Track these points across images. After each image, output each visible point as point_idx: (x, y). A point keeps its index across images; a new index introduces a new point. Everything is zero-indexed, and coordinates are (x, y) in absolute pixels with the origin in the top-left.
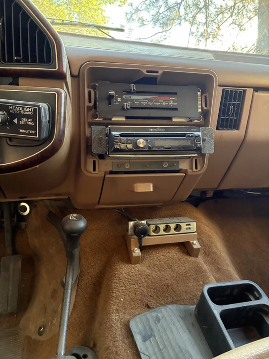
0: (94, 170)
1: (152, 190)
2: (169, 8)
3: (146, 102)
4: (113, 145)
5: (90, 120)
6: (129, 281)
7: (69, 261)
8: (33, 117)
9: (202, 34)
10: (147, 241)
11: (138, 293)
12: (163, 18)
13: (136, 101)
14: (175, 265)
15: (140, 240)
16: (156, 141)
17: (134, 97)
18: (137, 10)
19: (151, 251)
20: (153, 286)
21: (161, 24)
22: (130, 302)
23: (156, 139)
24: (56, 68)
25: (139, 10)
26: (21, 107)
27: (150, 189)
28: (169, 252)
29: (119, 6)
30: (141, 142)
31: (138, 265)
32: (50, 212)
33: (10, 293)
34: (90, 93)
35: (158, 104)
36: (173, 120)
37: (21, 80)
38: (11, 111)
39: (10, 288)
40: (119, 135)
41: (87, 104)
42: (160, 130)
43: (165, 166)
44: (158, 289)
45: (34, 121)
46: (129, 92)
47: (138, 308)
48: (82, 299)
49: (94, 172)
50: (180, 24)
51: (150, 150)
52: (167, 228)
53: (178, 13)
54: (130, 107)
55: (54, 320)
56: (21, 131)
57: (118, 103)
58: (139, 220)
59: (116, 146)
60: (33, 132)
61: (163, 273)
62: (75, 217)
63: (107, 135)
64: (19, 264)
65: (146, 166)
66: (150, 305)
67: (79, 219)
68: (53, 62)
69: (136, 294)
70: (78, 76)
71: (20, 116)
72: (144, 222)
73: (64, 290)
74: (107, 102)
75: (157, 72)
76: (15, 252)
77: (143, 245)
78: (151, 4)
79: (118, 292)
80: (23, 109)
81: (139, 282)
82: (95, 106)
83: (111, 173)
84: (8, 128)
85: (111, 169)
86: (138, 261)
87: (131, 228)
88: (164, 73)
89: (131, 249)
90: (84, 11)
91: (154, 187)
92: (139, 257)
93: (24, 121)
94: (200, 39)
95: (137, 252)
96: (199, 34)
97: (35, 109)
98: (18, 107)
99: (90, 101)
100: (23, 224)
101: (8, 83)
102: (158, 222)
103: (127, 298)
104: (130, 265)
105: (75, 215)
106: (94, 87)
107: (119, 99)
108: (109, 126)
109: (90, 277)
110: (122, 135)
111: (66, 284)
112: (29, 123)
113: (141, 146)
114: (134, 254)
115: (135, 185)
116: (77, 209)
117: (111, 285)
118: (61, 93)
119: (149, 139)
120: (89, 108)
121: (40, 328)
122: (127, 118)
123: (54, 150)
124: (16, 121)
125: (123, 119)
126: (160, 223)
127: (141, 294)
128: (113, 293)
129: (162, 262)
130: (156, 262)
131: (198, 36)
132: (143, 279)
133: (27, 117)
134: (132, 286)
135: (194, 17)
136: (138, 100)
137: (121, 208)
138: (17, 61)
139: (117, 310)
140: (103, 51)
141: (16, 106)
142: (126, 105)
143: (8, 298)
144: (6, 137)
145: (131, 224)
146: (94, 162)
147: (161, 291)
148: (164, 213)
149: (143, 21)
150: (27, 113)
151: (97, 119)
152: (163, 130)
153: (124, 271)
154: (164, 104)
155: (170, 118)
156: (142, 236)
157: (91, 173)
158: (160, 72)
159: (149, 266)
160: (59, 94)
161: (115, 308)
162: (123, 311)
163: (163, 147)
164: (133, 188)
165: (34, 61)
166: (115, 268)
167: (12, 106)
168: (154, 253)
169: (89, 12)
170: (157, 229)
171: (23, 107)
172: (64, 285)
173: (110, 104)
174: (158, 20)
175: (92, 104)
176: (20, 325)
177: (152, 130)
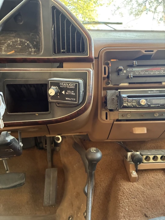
0: (107, 119)
1: (146, 132)
2: (139, 5)
3: (144, 72)
4: (123, 103)
5: (105, 86)
6: (130, 196)
7: (90, 178)
8: (74, 90)
9: (161, 18)
10: (141, 166)
11: (138, 205)
12: (136, 11)
13: (136, 72)
14: (162, 185)
15: (136, 166)
16: (153, 100)
17: (134, 69)
18: (118, 8)
19: (143, 173)
20: (148, 201)
21: (134, 15)
22: (133, 211)
23: (154, 99)
24: (88, 55)
25: (120, 8)
26: (67, 83)
27: (145, 131)
28: (157, 175)
29: (107, 6)
30: (143, 102)
31: (135, 183)
32: (75, 142)
33: (51, 193)
34: (105, 68)
35: (152, 73)
36: (163, 84)
37: (65, 64)
38: (61, 86)
39: (51, 189)
40: (127, 97)
41: (103, 76)
42: (156, 92)
43: (156, 116)
44: (152, 203)
45: (75, 92)
46: (132, 66)
47: (139, 217)
48: (97, 203)
49: (106, 120)
50: (147, 14)
51: (149, 107)
52: (155, 158)
53: (145, 7)
54: (133, 77)
55: (79, 214)
56: (67, 99)
57: (124, 74)
58: (135, 151)
59: (124, 105)
60: (75, 99)
61: (154, 190)
62: (95, 150)
63: (117, 96)
64: (56, 174)
65: (142, 116)
66: (147, 215)
67: (97, 152)
68: (86, 51)
69: (136, 206)
70: (98, 58)
71: (66, 89)
72: (138, 153)
73: (87, 198)
74: (116, 73)
75: (152, 51)
76: (53, 166)
77: (138, 169)
78: (127, 3)
79: (123, 203)
80: (68, 85)
81: (138, 197)
82: (108, 77)
83: (118, 120)
84: (59, 97)
85: (118, 118)
86: (135, 180)
87: (130, 157)
88: (158, 51)
89: (130, 172)
90: (86, 12)
91: (147, 130)
92: (136, 177)
93: (69, 92)
94: (160, 22)
95: (134, 174)
96: (159, 19)
97: (76, 85)
98: (65, 83)
99: (105, 74)
100: (58, 148)
101: (57, 67)
102: (148, 153)
103: (131, 208)
104: (129, 183)
105: (94, 149)
106: (108, 64)
107: (125, 71)
108: (119, 90)
109: (102, 188)
110: (129, 97)
111: (88, 194)
112: (72, 94)
113: (143, 104)
114: (133, 176)
115: (134, 129)
116: (91, 141)
117: (118, 197)
118: (90, 71)
119: (148, 99)
120: (104, 78)
121: (70, 218)
122: (129, 83)
123: (85, 109)
124: (63, 92)
125: (126, 84)
126: (150, 154)
127: (140, 206)
128: (120, 203)
129: (153, 182)
130: (148, 182)
131: (159, 20)
132: (140, 195)
133: (71, 89)
134: (133, 199)
135: (155, 9)
136: (138, 72)
137: (120, 142)
138: (63, 52)
139: (124, 216)
140: (114, 40)
141: (64, 83)
142: (131, 75)
143: (50, 195)
144: (56, 103)
145: (129, 154)
146: (106, 113)
147: (154, 205)
148: (150, 144)
149: (122, 14)
150: (71, 87)
151: (109, 85)
152: (158, 92)
153: (126, 187)
154: (157, 73)
155: (161, 83)
156: (138, 163)
157: (105, 121)
158: (155, 51)
159: (143, 185)
160: (89, 72)
161: (122, 214)
162: (128, 217)
163: (159, 104)
164: (132, 131)
165: (73, 51)
166: (119, 184)
167: (62, 83)
168: (145, 174)
169: (88, 12)
170: (147, 158)
171: (68, 84)
172: (86, 194)
173: (119, 75)
174: (132, 12)
175: (106, 76)
176: (57, 213)
177: (150, 92)
